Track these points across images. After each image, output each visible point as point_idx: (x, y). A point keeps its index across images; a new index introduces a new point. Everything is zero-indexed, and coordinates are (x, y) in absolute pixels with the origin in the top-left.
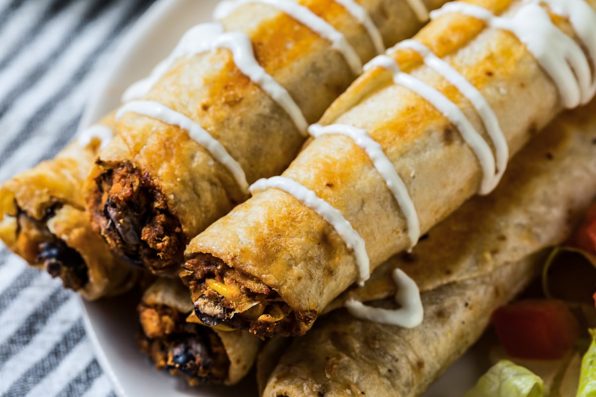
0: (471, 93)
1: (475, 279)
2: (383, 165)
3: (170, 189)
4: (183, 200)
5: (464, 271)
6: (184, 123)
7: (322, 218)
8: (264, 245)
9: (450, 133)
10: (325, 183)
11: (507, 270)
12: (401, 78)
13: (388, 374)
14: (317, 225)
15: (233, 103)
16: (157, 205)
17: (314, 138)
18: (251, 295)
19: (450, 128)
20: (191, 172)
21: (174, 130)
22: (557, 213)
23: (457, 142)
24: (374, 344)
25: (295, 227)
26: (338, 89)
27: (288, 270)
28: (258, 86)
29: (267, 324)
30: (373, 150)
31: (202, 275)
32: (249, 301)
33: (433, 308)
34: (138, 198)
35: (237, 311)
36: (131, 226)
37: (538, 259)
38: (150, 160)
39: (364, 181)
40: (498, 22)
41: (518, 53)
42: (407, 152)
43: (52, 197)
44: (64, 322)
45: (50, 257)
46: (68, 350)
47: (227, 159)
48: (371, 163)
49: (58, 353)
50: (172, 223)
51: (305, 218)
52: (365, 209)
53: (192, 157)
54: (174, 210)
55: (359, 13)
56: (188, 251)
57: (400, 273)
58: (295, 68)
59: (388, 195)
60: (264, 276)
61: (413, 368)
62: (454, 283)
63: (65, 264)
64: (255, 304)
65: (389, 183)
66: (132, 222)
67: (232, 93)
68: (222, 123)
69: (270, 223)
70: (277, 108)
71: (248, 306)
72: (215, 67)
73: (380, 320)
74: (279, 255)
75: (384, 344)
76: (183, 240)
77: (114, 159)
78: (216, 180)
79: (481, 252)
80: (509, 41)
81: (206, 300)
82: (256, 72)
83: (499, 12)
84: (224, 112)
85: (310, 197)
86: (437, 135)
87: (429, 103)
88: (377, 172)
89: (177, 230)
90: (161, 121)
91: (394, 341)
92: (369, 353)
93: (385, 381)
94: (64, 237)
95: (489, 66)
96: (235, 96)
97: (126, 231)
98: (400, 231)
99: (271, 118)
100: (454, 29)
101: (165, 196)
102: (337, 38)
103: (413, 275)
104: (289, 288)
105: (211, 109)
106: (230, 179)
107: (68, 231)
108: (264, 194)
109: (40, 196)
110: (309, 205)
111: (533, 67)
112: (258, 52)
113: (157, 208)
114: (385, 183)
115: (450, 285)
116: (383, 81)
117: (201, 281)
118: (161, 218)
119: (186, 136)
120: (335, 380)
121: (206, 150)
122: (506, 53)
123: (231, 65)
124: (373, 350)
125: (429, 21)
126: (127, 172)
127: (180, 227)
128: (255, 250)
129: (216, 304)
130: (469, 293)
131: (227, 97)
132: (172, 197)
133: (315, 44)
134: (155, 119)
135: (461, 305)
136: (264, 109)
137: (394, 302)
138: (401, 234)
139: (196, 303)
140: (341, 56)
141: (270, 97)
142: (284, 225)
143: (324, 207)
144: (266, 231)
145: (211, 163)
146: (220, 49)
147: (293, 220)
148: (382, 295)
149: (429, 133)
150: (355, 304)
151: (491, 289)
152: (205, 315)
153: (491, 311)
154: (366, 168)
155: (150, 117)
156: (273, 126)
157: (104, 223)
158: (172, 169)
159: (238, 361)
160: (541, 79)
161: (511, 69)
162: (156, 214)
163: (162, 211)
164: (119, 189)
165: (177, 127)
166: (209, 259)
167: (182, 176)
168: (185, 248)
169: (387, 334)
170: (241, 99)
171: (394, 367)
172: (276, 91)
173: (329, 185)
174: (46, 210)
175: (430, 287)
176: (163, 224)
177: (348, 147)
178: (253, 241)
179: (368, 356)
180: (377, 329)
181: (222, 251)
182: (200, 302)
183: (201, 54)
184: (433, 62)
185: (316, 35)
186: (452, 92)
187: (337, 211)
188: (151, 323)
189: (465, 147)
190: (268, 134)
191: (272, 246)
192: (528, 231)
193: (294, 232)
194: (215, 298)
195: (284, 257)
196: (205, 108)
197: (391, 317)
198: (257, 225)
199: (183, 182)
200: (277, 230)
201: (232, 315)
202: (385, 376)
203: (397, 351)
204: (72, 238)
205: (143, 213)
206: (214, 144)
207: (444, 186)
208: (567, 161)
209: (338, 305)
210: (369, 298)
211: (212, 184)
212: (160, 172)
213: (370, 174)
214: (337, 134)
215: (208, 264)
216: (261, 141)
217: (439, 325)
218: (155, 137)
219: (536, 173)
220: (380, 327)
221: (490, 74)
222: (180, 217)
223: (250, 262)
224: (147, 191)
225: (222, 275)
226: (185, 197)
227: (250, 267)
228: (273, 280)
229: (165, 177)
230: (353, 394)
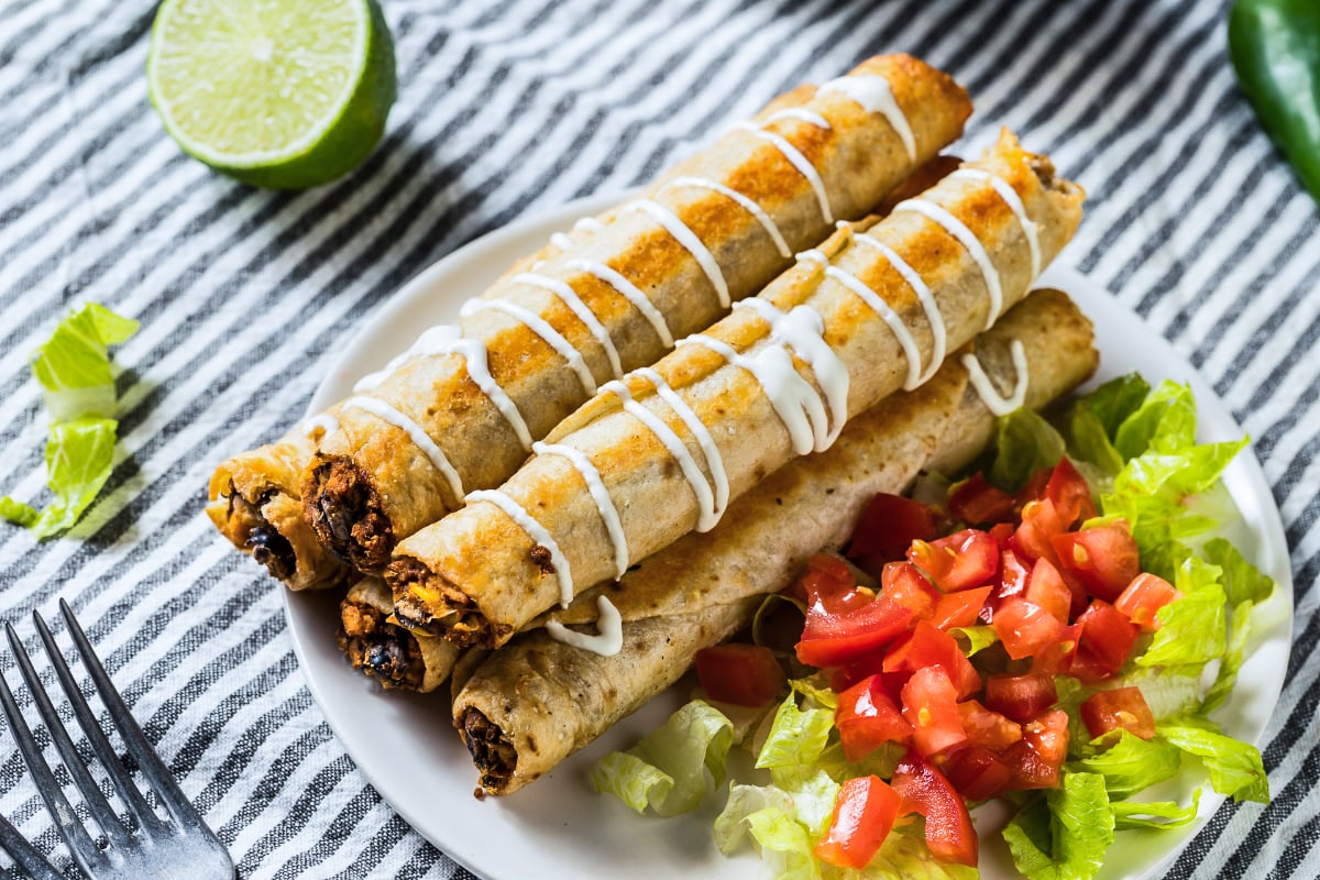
0: (698, 429)
1: (680, 615)
2: (598, 491)
3: (385, 489)
4: (396, 502)
5: (671, 606)
6: (408, 425)
7: (530, 536)
8: (468, 554)
9: (671, 467)
10: (537, 502)
11: (718, 611)
12: (631, 405)
13: (579, 699)
14: (524, 543)
15: (459, 411)
16: (370, 503)
17: (536, 455)
18: (450, 602)
19: (672, 461)
20: (408, 475)
21: (397, 431)
22: (778, 560)
23: (677, 477)
24: (569, 667)
25: (501, 542)
26: (569, 408)
27: (489, 582)
28: (487, 396)
29: (462, 633)
30: (591, 475)
31: (406, 577)
32: (448, 609)
33: (633, 640)
34: (353, 495)
35: (435, 617)
36: (343, 521)
37: (751, 604)
38: (370, 458)
39: (577, 505)
40: (738, 360)
41: (754, 393)
42: (625, 480)
43: (268, 483)
44: (266, 611)
45: (259, 542)
46: (266, 640)
47: (445, 466)
48: (587, 488)
49: (254, 641)
50: (383, 522)
51: (513, 534)
52: (574, 532)
53: (412, 460)
54: (386, 510)
55: (601, 333)
56: (394, 553)
57: (605, 601)
58: (527, 383)
59: (599, 521)
60: (464, 585)
61: (605, 696)
62: (659, 617)
63: (273, 552)
64: (453, 611)
65: (601, 510)
66: (344, 518)
67: (460, 400)
68: (446, 429)
69: (478, 534)
70: (503, 421)
71: (446, 613)
72: (447, 372)
73: (578, 645)
74: (482, 566)
75: (579, 668)
76: (392, 541)
77: (334, 453)
78: (432, 486)
79: (690, 589)
80: (748, 380)
81: (407, 603)
82: (486, 383)
83: (741, 351)
84: (450, 419)
85: (520, 514)
86: (658, 467)
87: (654, 434)
88: (591, 497)
89: (388, 530)
90: (386, 421)
91: (589, 667)
92: (563, 675)
93: (575, 704)
95: (721, 404)
96: (462, 403)
97: (336, 526)
98: (608, 558)
99: (496, 430)
100: (693, 361)
101: (379, 496)
102: (574, 356)
103: (618, 604)
104: (488, 600)
105: (436, 415)
106: (447, 486)
107: (280, 519)
108: (477, 505)
109: (257, 480)
110: (518, 522)
111: (767, 409)
112: (492, 363)
113: (370, 507)
114: (598, 508)
115: (653, 618)
116: (614, 406)
117: (404, 583)
118: (373, 517)
119: (408, 439)
120: (523, 697)
121: (426, 455)
122: (742, 392)
123: (464, 372)
124: (567, 672)
125: (674, 348)
126: (345, 467)
127: (391, 528)
128: (459, 559)
129: (415, 607)
130: (673, 629)
131: (454, 404)
132: (386, 497)
133: (552, 360)
134: (381, 418)
135: (663, 640)
136: (490, 420)
137: (594, 628)
138: (609, 562)
139: (396, 605)
140: (576, 375)
141: (498, 410)
142: (491, 539)
143: (533, 526)
144: (473, 542)
145: (430, 468)
146: (454, 354)
147: (501, 534)
148: (584, 620)
149: (651, 464)
150: (555, 625)
151: (697, 628)
152: (404, 617)
153: (695, 650)
154: (581, 492)
155: (375, 415)
156: (497, 438)
157: (316, 515)
158: (390, 470)
159: (433, 669)
160: (775, 421)
161: (744, 409)
162: (368, 513)
163: (374, 510)
164: (335, 484)
165: (400, 428)
166: (414, 563)
167: (398, 478)
168: (393, 549)
169: (583, 660)
170: (469, 407)
171: (585, 692)
172: (505, 403)
173: (541, 505)
174: (262, 495)
175: (633, 617)
176: (374, 523)
177: (567, 469)
178: (458, 551)
179: (561, 679)
180: (574, 653)
181: (428, 556)
182: (400, 604)
183: (437, 356)
184: (665, 391)
185: (553, 350)
186: (678, 426)
187: (547, 531)
188: (352, 620)
189: (685, 482)
190: (491, 445)
191: (476, 558)
192: (744, 574)
193: (500, 547)
194: (416, 602)
195: (487, 569)
196: (431, 412)
197: (588, 642)
198: (466, 535)
199: (399, 484)
200: (483, 542)
201: (429, 620)
202: (575, 700)
203: (590, 677)
204: (284, 526)
205: (356, 510)
206: (434, 450)
207: (658, 519)
208: (796, 509)
209: (538, 624)
210: (571, 621)
211: (428, 489)
212: (378, 472)
213: (584, 498)
214: (558, 455)
215: (413, 567)
216: (483, 451)
217: (637, 657)
218: (377, 435)
219: (762, 516)
220: (577, 651)
221: (721, 412)
222: (392, 518)
223: (453, 570)
224: (363, 489)
225: (425, 579)
226: (399, 499)
227: (452, 575)
228: (471, 589)
229: (382, 478)
230: (540, 713)
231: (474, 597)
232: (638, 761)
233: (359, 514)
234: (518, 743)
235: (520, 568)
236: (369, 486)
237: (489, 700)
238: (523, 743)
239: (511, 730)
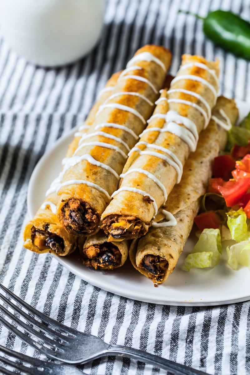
0: (166, 150)
1: (186, 208)
2: (151, 176)
3: (90, 201)
4: (94, 204)
5: (182, 206)
6: (84, 182)
7: (141, 194)
8: (127, 205)
9: (165, 163)
10: (137, 185)
11: (193, 205)
12: (142, 153)
13: (174, 240)
14: (141, 197)
15: (95, 173)
16: (87, 207)
17: (123, 178)
18: (130, 221)
19: (164, 161)
20: (93, 195)
21: (82, 185)
22: (200, 185)
23: (168, 165)
24: (166, 233)
25: (134, 199)
27: (138, 211)
28: (100, 167)
29: (137, 229)
30: (146, 172)
31: (110, 223)
33: (178, 219)
34: (80, 207)
35: (127, 229)
36: (80, 217)
37: (200, 200)
38: (79, 195)
39: (147, 182)
40: (163, 130)
41: (173, 137)
42: (155, 171)
43: (45, 223)
45: (51, 242)
47: (101, 189)
48: (147, 177)
50: (94, 211)
51: (136, 196)
52: (151, 190)
53: (91, 191)
54: (93, 207)
55: (119, 140)
56: (102, 219)
57: (165, 211)
58: (108, 159)
59: (156, 184)
60: (132, 214)
61: (180, 237)
62: (181, 210)
64: (132, 224)
65: (155, 181)
66: (80, 216)
67: (93, 171)
68: (95, 179)
69: (126, 199)
70: (108, 172)
71: (130, 225)
72: (85, 166)
73: (165, 226)
74: (134, 207)
75: (169, 232)
76: (98, 216)
77: (67, 199)
79: (184, 200)
80: (169, 134)
81: (114, 230)
82: (98, 163)
83: (162, 128)
84: (94, 177)
85: (135, 189)
86: (161, 165)
87: (155, 156)
88: (150, 178)
89: (96, 213)
90: (76, 184)
91: (172, 230)
92: (166, 236)
93: (174, 242)
94: (55, 232)
95: (167, 142)
96: (94, 171)
97: (78, 220)
98: (162, 195)
99: (108, 175)
100: (151, 135)
101: (89, 203)
102: (117, 148)
103: (169, 211)
104: (141, 215)
105: (89, 177)
109: (41, 223)
110: (135, 192)
111: (179, 140)
112: (95, 158)
114: (153, 181)
115: (180, 211)
116: (137, 156)
117: (110, 225)
118: (90, 211)
119: (87, 185)
120: (161, 244)
121: (94, 188)
122: (170, 137)
123: (89, 163)
124: (167, 234)
125: (140, 138)
126: (74, 200)
128: (126, 208)
129: (118, 230)
130: (186, 212)
131: (92, 172)
132: (91, 203)
133: (111, 152)
134: (74, 184)
135: (186, 216)
136: (105, 173)
137: (166, 220)
138: (162, 197)
139: (111, 233)
140: (119, 153)
141: (105, 169)
142: (131, 199)
143: (140, 191)
144: (126, 202)
145: (97, 191)
146: (83, 161)
147: (133, 197)
148: (162, 219)
149: (159, 164)
150: (155, 224)
151: (191, 210)
152: (115, 235)
153: (193, 219)
154: (146, 178)
155: (71, 185)
156: (109, 178)
157: (69, 221)
158: (87, 195)
159: (125, 254)
160: (183, 143)
161: (174, 141)
162: (88, 210)
163: (89, 209)
164: (73, 206)
165: (82, 184)
166: (111, 216)
167: (91, 196)
169: (169, 229)
170: (97, 172)
171: (175, 238)
172: (107, 167)
173: (138, 185)
174: (45, 227)
175: (175, 213)
177: (138, 174)
178: (124, 206)
179: (166, 237)
180: (165, 228)
181: (115, 212)
182: (112, 232)
183: (77, 164)
184: (149, 145)
185: (109, 149)
186: (160, 151)
187: (144, 192)
189: (171, 166)
190: (109, 180)
191: (131, 205)
192: (195, 191)
193: (135, 200)
194: (117, 228)
195: (135, 207)
196: (88, 177)
198: (123, 201)
199: (92, 198)
200: (129, 201)
201: (125, 230)
202: (173, 241)
203: (174, 233)
204: (57, 232)
205: (83, 211)
206: (96, 186)
207: (169, 179)
208: (196, 170)
210: (158, 221)
211: (100, 198)
212: (84, 197)
213: (148, 179)
214: (132, 172)
215: (111, 219)
216: (108, 183)
217: (182, 224)
218: (77, 188)
219: (189, 175)
221: (168, 144)
222: (95, 209)
223: (126, 211)
224: (83, 204)
225: (117, 220)
226: (94, 202)
227: (127, 213)
228: (135, 214)
229: (86, 198)
230: (168, 247)
231: (137, 216)
232: (199, 253)
233: (86, 212)
234: (167, 258)
235: (143, 204)
236: (84, 202)
237: (151, 250)
238: (169, 257)
239: (163, 255)
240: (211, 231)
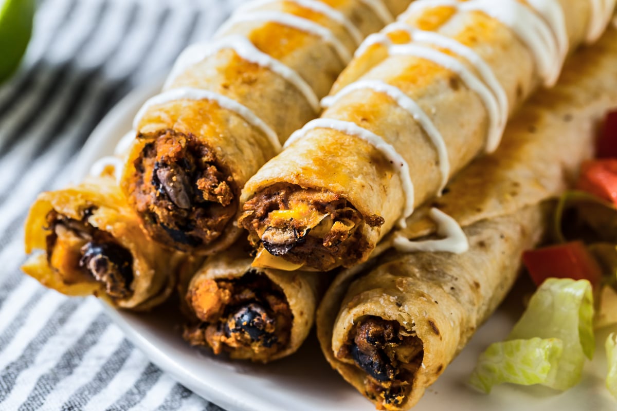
1: (502, 216)
2: (406, 103)
3: (215, 143)
4: (229, 153)
5: (491, 209)
6: (211, 95)
7: (367, 142)
8: (321, 162)
9: (455, 82)
10: (360, 118)
12: (396, 49)
13: (451, 292)
14: (364, 149)
15: (250, 82)
16: (205, 159)
18: (320, 207)
19: (454, 78)
20: (230, 131)
21: (204, 103)
22: (555, 171)
23: (463, 89)
24: (432, 268)
25: (346, 150)
27: (350, 180)
28: (267, 69)
29: (341, 233)
30: (394, 92)
31: (264, 210)
32: (319, 214)
33: (475, 239)
34: (186, 156)
35: (309, 227)
36: (182, 186)
37: (548, 206)
38: (189, 124)
39: (394, 116)
40: (465, 7)
41: (492, 24)
42: (423, 95)
43: (86, 201)
45: (95, 254)
47: (258, 121)
48: (395, 103)
50: (223, 172)
51: (352, 143)
52: (401, 138)
53: (227, 121)
54: (223, 161)
55: (338, 16)
56: (244, 195)
57: (437, 213)
58: (298, 55)
59: (417, 128)
60: (331, 185)
61: (471, 287)
62: (486, 219)
63: (111, 260)
64: (326, 215)
65: (416, 117)
66: (183, 182)
67: (246, 75)
68: (245, 96)
70: (290, 86)
71: (321, 218)
72: (223, 62)
73: (432, 249)
74: (338, 170)
75: (441, 267)
76: (235, 189)
77: (154, 131)
78: (252, 140)
79: (502, 193)
80: (481, 18)
81: (274, 231)
82: (263, 59)
84: (245, 89)
85: (352, 127)
86: (445, 83)
87: (430, 61)
88: (403, 110)
89: (229, 178)
90: (189, 100)
91: (449, 264)
92: (429, 276)
93: (451, 297)
94: (109, 228)
95: (470, 35)
96: (249, 77)
98: (434, 163)
99: (286, 94)
101: (212, 149)
102: (326, 34)
103: (450, 214)
104: (356, 194)
105: (231, 87)
106: (264, 140)
109: (76, 201)
110: (352, 133)
111: (508, 34)
112: (258, 44)
113: (206, 162)
114: (412, 116)
115: (483, 221)
116: (377, 57)
117: (265, 216)
118: (212, 170)
119: (216, 105)
120: (408, 292)
121: (238, 115)
122: (482, 25)
123: (238, 58)
124: (433, 272)
126: (171, 135)
127: (232, 176)
128: (315, 168)
129: (284, 230)
130: (500, 228)
131: (242, 79)
132: (219, 149)
133: (306, 40)
135: (496, 237)
136: (279, 86)
137: (437, 234)
138: (434, 167)
139: (263, 238)
140: (332, 48)
141: (281, 77)
142: (335, 149)
143: (367, 134)
144: (320, 155)
145: (245, 125)
146: (222, 50)
147: (342, 144)
148: (425, 232)
149: (438, 82)
150: (402, 240)
151: (518, 228)
152: (275, 245)
153: (520, 253)
154: (392, 108)
156: (289, 101)
157: (151, 196)
158: (213, 128)
159: (302, 314)
161: (491, 36)
162: (206, 169)
163: (211, 163)
164: (166, 150)
165: (206, 100)
166: (270, 190)
167: (223, 133)
168: (240, 194)
169: (441, 260)
170: (256, 79)
171: (454, 284)
172: (284, 69)
173: (364, 119)
174: (84, 211)
175: (466, 222)
176: (215, 174)
177: (370, 95)
178: (311, 162)
179: (429, 279)
180: (430, 256)
181: (282, 175)
182: (267, 235)
184: (420, 35)
185: (305, 33)
186: (447, 51)
187: (379, 137)
188: (206, 301)
189: (471, 93)
190: (287, 108)
191: (330, 164)
192: (536, 181)
193: (346, 153)
194: (283, 226)
195: (344, 171)
196: (226, 87)
197: (440, 245)
199: (225, 138)
200: (330, 153)
201: (304, 232)
202: (449, 293)
203: (454, 271)
204: (115, 229)
205: (193, 169)
206: (243, 110)
210: (415, 235)
211: (251, 144)
212: (202, 132)
213: (398, 111)
214: (356, 91)
215: (269, 196)
216: (283, 112)
217: (483, 253)
218: (187, 109)
220: (433, 255)
222: (231, 166)
223: (314, 176)
224: (194, 149)
225: (285, 202)
226: (230, 150)
227: (315, 181)
228: (339, 188)
229: (208, 135)
230: (429, 301)
231: (342, 192)
232: (522, 341)
233: (200, 171)
234: (420, 331)
235: (372, 169)
236: (200, 144)
237: (377, 302)
238: (426, 328)
239: (410, 320)
240: (564, 286)
